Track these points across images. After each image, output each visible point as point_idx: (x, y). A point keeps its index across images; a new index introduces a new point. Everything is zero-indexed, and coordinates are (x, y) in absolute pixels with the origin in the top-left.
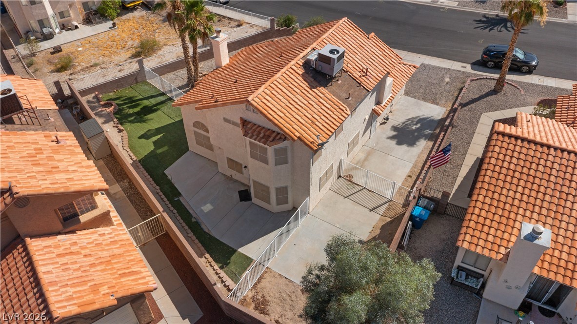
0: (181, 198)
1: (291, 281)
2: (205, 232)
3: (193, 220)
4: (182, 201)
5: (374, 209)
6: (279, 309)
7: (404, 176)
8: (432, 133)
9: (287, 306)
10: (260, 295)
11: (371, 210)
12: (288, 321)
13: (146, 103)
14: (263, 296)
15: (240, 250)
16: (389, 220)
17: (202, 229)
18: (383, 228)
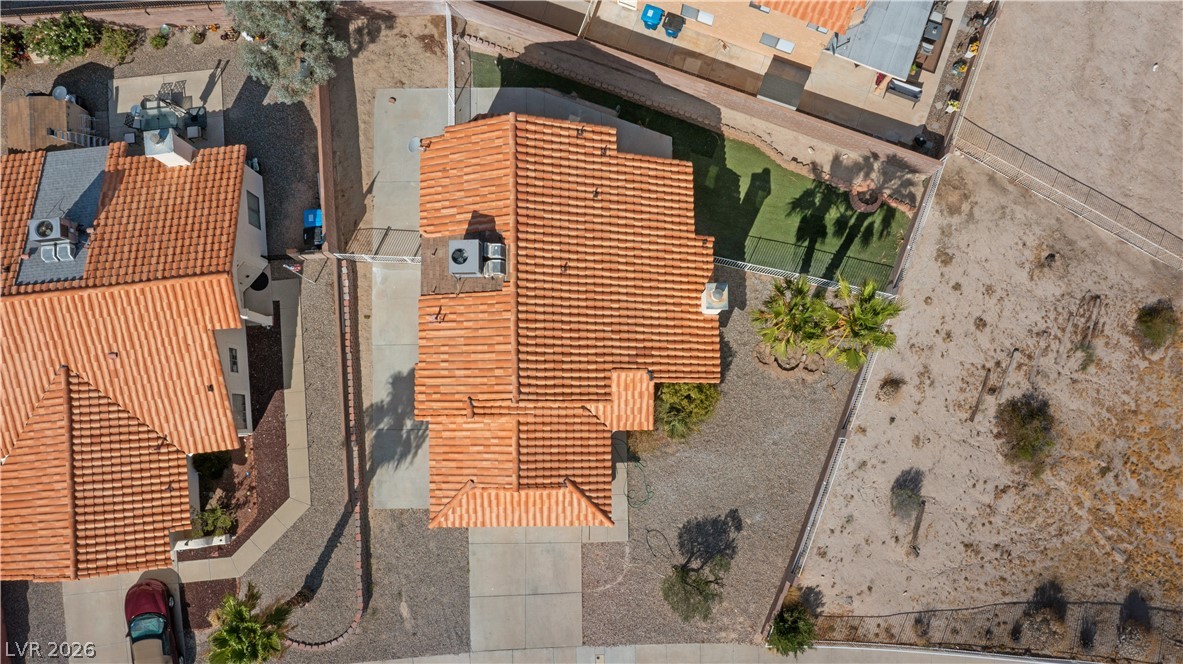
0: (614, 112)
1: (420, 87)
2: (548, 87)
3: (574, 94)
4: (610, 110)
5: (386, 234)
6: (412, 50)
7: (374, 313)
8: (377, 425)
9: (406, 58)
10: (439, 54)
11: (389, 229)
12: (395, 44)
13: (832, 244)
14: (435, 53)
15: (496, 90)
16: (361, 225)
17: (555, 88)
18: (363, 210)
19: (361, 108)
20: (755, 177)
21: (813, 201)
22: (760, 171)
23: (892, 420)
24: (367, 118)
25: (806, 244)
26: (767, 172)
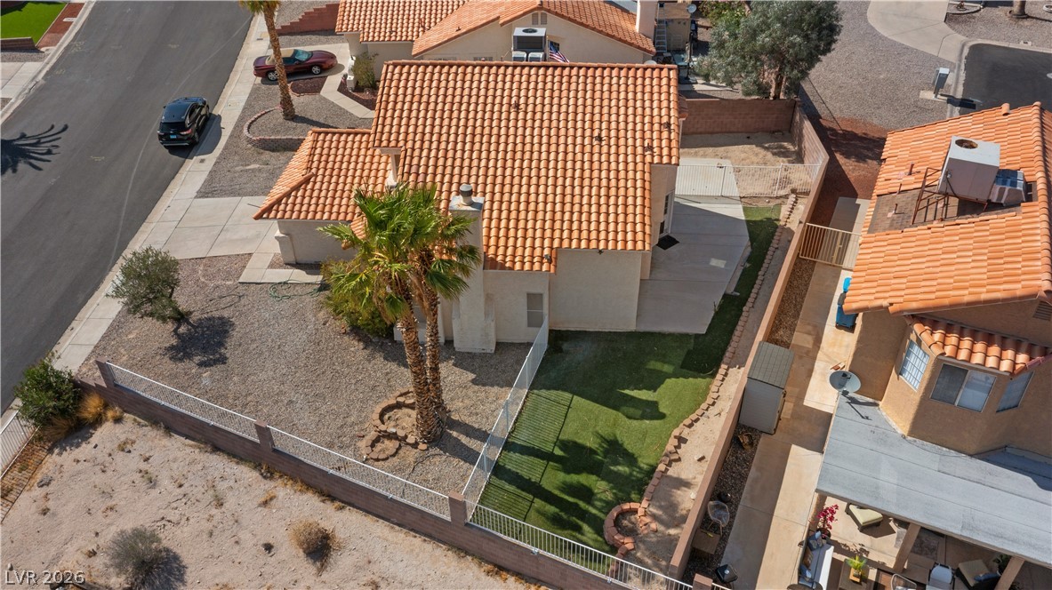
1: (737, 179)
2: (752, 249)
9: (765, 172)
14: (773, 185)
15: (743, 218)
19: (710, 150)
20: (654, 404)
21: (619, 464)
22: (662, 409)
23: (268, 547)
24: (701, 153)
25: (558, 452)
26: (662, 416)
